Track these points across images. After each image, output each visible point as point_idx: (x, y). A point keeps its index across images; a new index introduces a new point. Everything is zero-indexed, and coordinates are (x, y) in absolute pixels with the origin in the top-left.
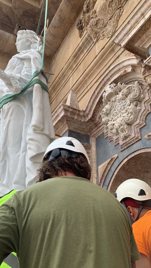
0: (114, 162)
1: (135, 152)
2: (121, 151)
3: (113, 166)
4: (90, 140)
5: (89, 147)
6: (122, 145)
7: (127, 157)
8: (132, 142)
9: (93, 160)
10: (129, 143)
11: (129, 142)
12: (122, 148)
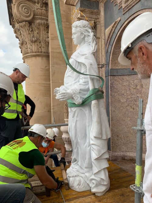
0: (117, 25)
1: (134, 13)
2: (124, 14)
3: (116, 28)
4: (100, 5)
5: (99, 13)
6: (124, 8)
7: (127, 19)
8: (132, 4)
9: (102, 25)
10: (130, 6)
11: (130, 4)
12: (124, 11)
